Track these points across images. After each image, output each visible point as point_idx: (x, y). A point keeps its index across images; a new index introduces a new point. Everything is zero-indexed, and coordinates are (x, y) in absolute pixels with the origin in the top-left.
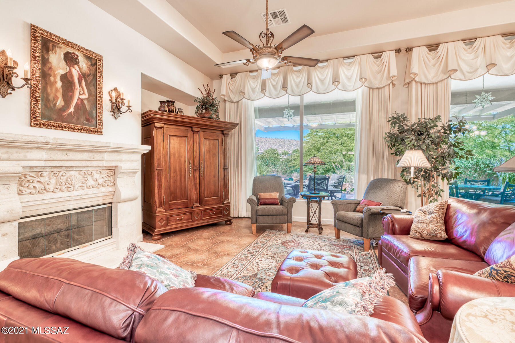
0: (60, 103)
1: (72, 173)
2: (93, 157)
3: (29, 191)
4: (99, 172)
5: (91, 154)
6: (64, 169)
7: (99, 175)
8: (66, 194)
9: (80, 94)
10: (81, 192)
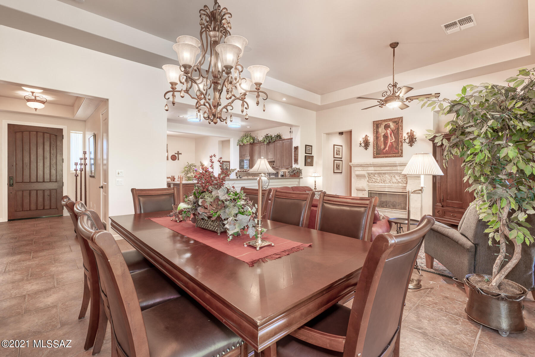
0: (382, 147)
1: (387, 176)
2: (392, 168)
3: (371, 181)
4: (398, 176)
5: (391, 167)
6: (382, 174)
7: (399, 177)
8: (383, 184)
9: (391, 140)
10: (390, 184)
